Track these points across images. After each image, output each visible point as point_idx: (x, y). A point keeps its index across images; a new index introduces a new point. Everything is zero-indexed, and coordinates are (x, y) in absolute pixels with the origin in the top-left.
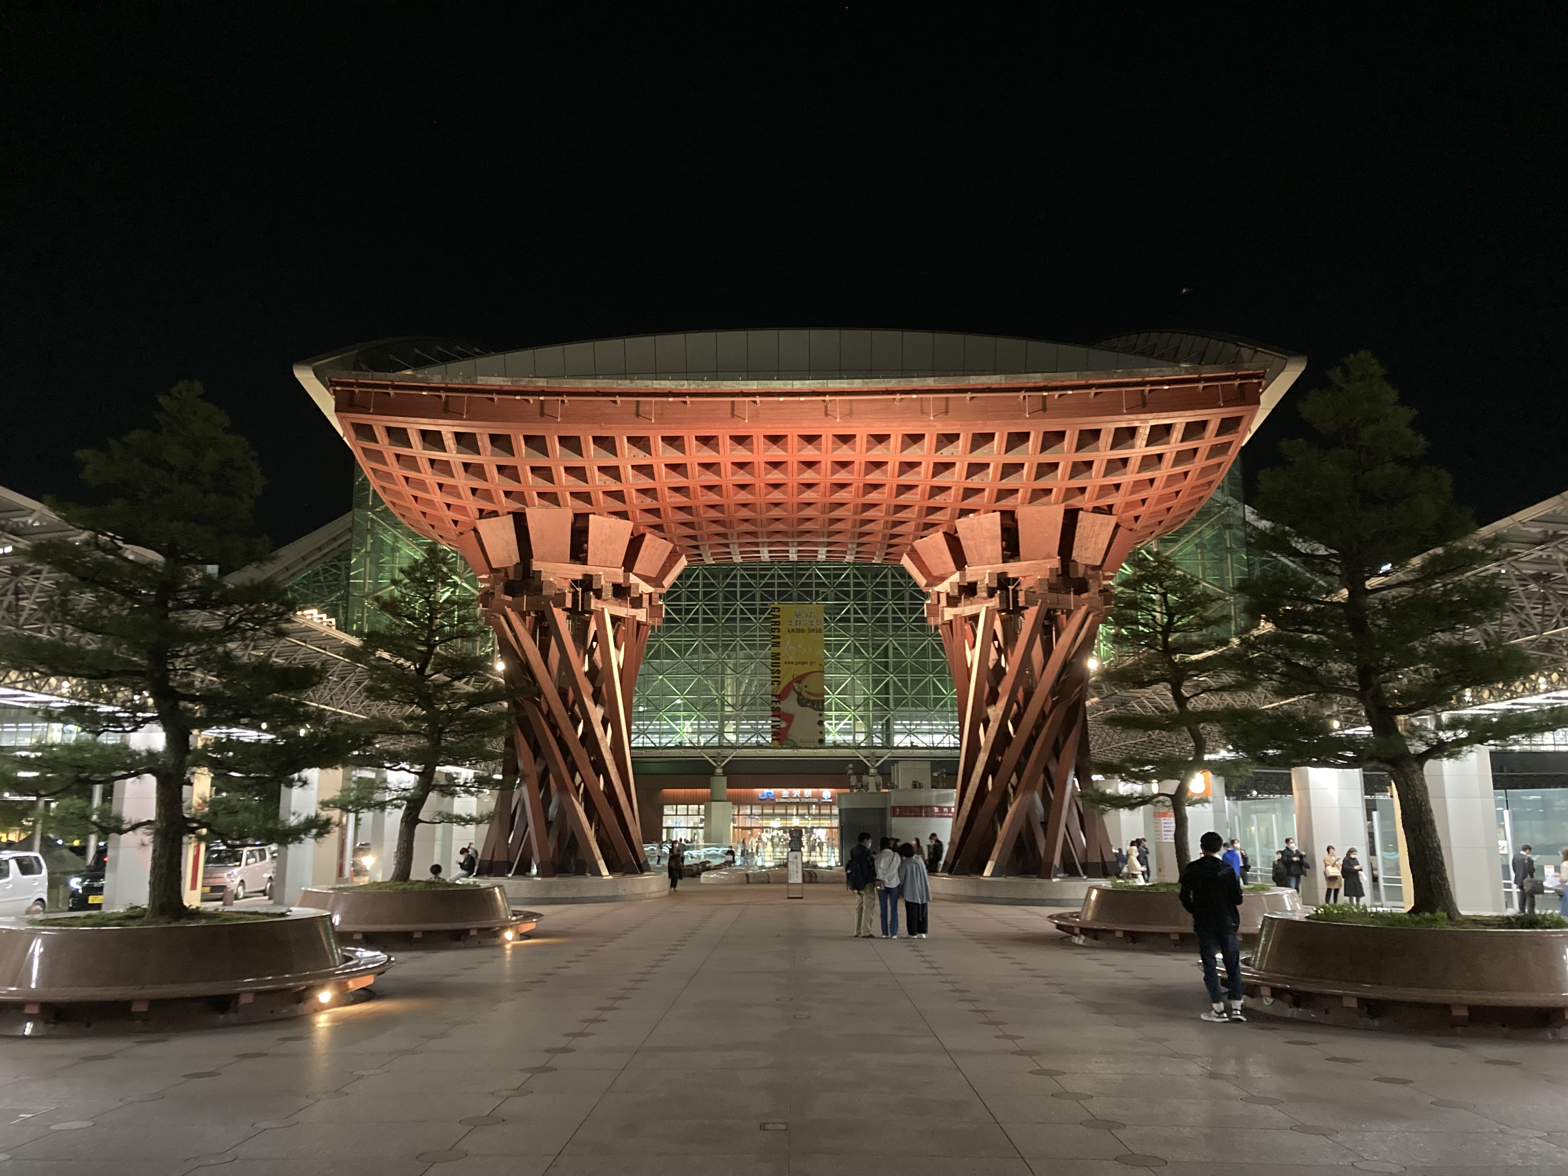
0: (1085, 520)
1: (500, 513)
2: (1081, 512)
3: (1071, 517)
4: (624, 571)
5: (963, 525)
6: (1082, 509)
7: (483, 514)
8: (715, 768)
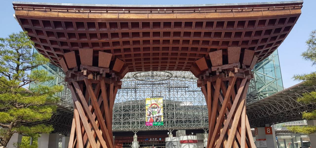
0: (247, 52)
1: (71, 51)
2: (245, 49)
3: (243, 50)
4: (110, 70)
5: (211, 54)
6: (246, 48)
7: (66, 51)
8: (135, 133)
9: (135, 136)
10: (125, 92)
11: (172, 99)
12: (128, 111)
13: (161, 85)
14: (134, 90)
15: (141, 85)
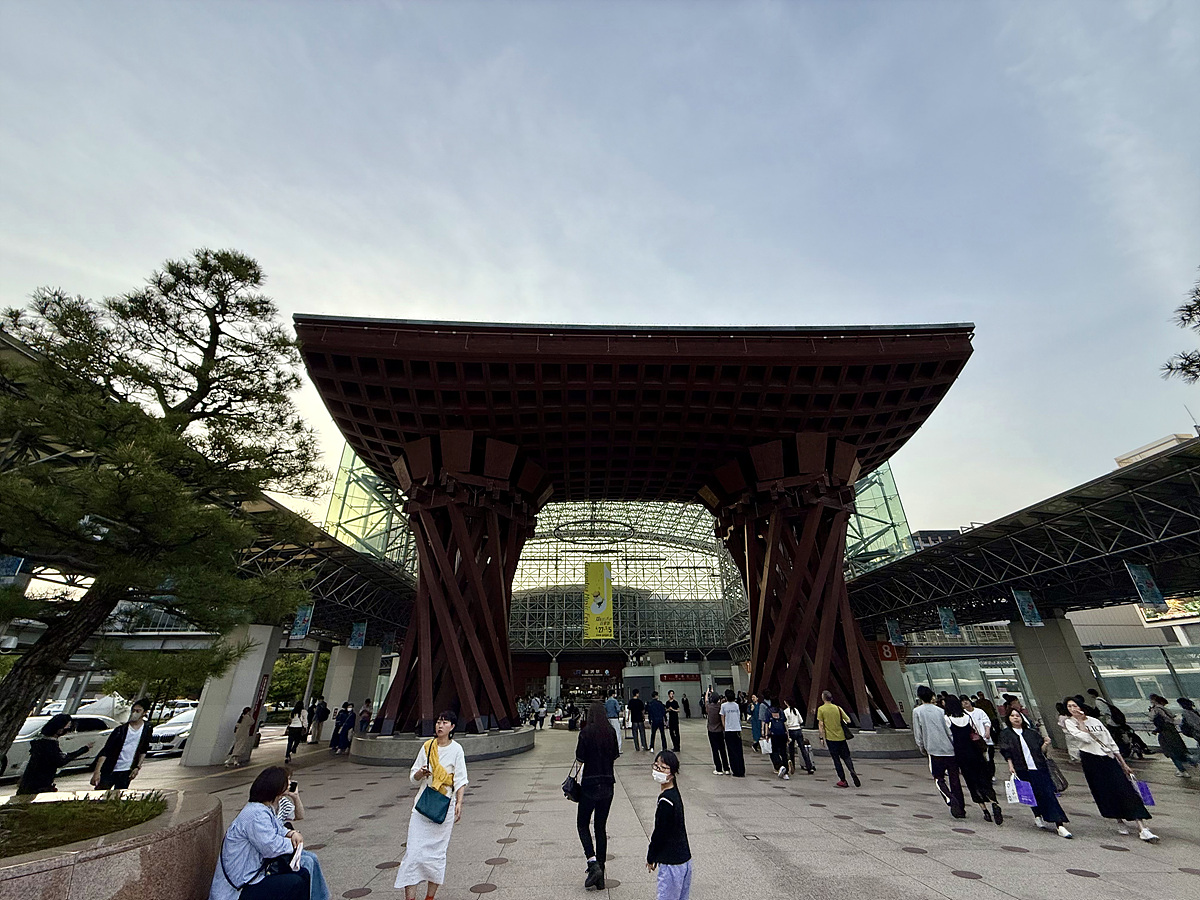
0: (840, 447)
1: (422, 436)
2: (837, 440)
3: (832, 443)
4: (511, 485)
6: (838, 438)
8: (552, 658)
9: (554, 666)
10: (535, 567)
11: (632, 585)
12: (540, 608)
13: (610, 554)
14: (555, 562)
15: (568, 554)
